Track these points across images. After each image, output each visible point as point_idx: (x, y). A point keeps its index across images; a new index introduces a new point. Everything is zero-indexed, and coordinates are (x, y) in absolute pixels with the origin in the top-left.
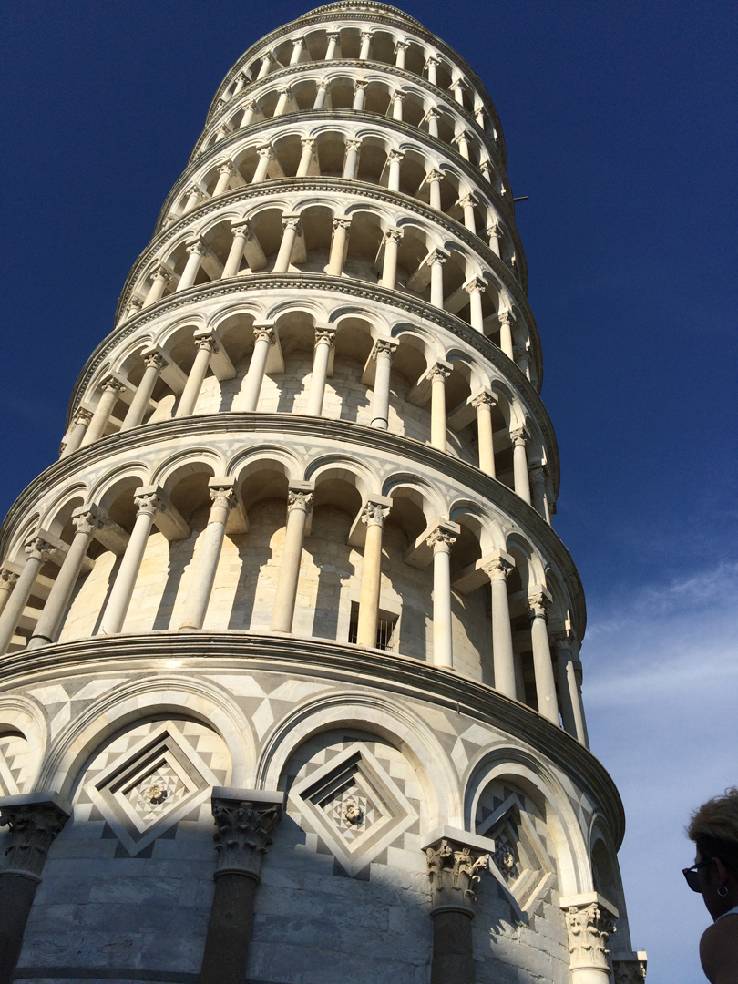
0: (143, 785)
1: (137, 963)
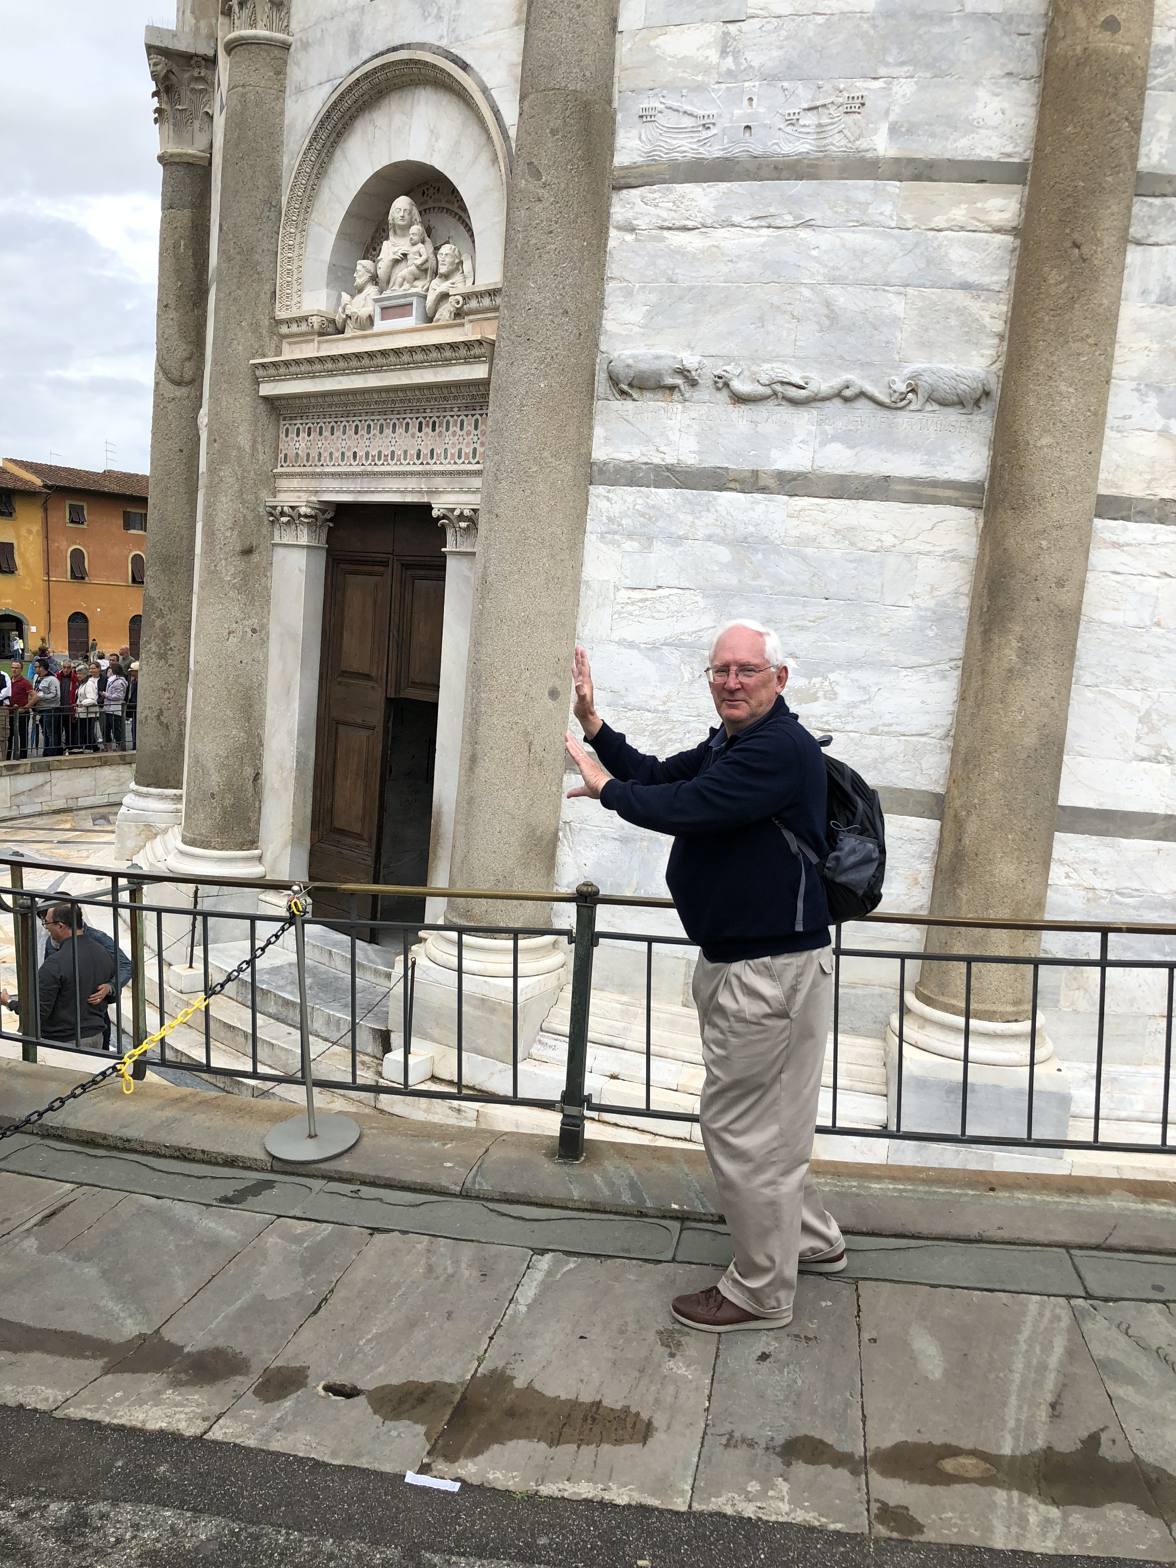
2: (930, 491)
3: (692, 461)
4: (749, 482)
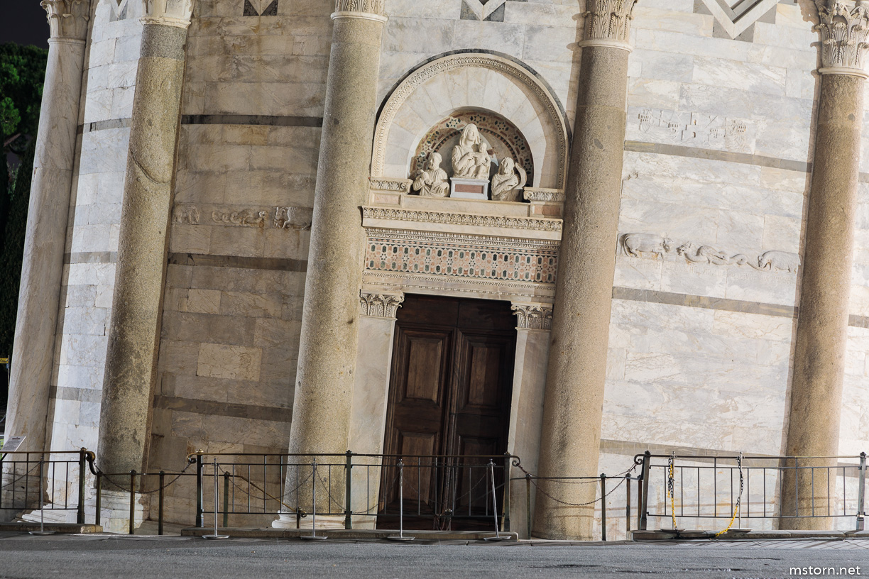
2: (776, 310)
3: (668, 290)
4: (696, 302)
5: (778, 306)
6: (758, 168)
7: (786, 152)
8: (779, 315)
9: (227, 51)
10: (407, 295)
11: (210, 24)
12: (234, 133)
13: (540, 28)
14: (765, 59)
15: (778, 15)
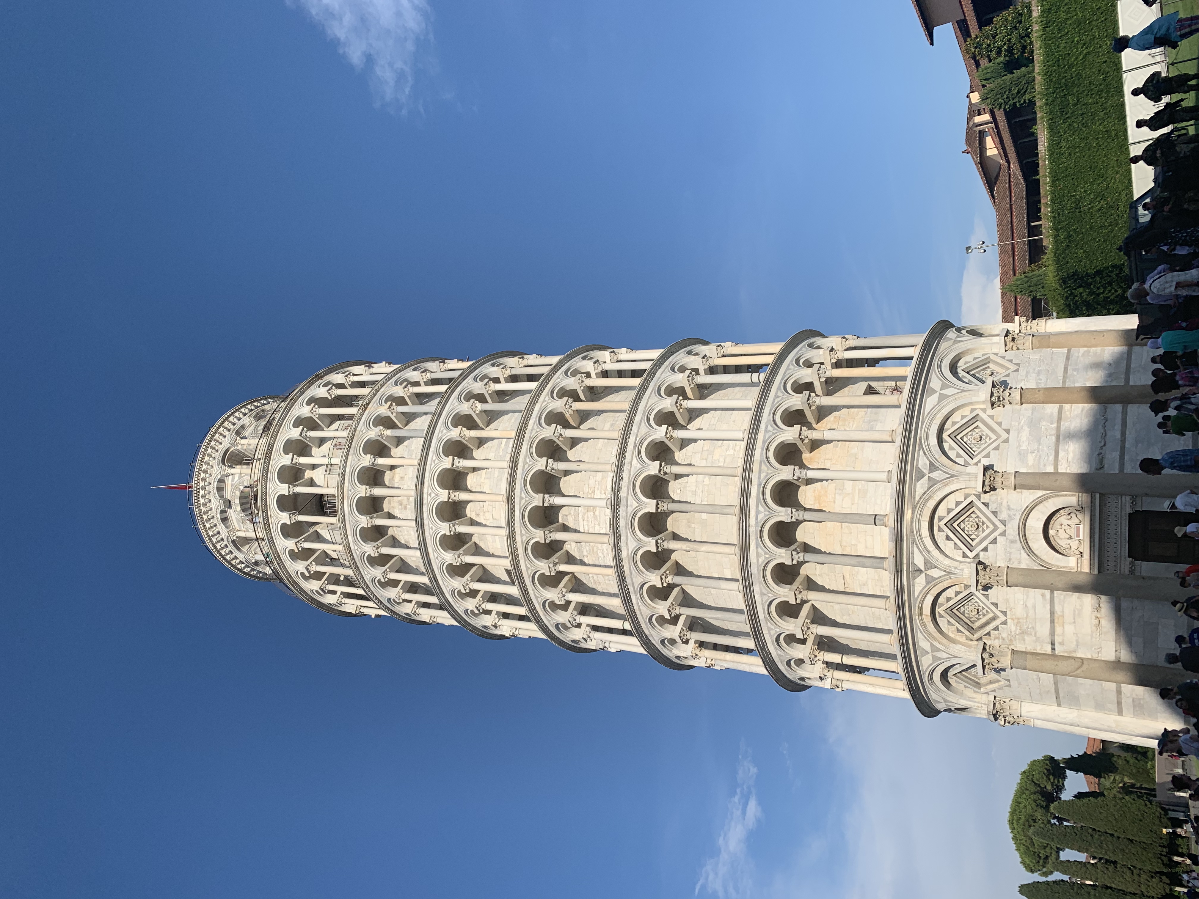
0: (972, 446)
1: (1055, 425)
3: (1118, 453)
4: (1123, 441)
5: (1123, 412)
6: (1062, 423)
7: (1055, 414)
8: (1127, 411)
9: (1023, 633)
10: (1129, 557)
11: (1011, 640)
12: (1058, 630)
13: (1008, 506)
14: (1017, 424)
15: (999, 421)
